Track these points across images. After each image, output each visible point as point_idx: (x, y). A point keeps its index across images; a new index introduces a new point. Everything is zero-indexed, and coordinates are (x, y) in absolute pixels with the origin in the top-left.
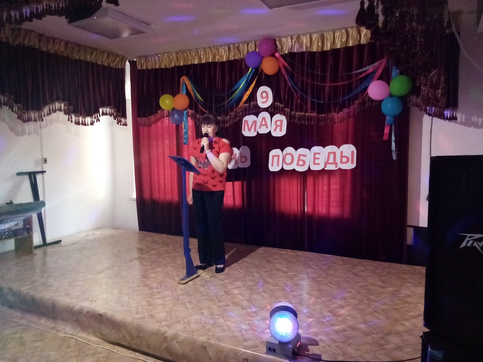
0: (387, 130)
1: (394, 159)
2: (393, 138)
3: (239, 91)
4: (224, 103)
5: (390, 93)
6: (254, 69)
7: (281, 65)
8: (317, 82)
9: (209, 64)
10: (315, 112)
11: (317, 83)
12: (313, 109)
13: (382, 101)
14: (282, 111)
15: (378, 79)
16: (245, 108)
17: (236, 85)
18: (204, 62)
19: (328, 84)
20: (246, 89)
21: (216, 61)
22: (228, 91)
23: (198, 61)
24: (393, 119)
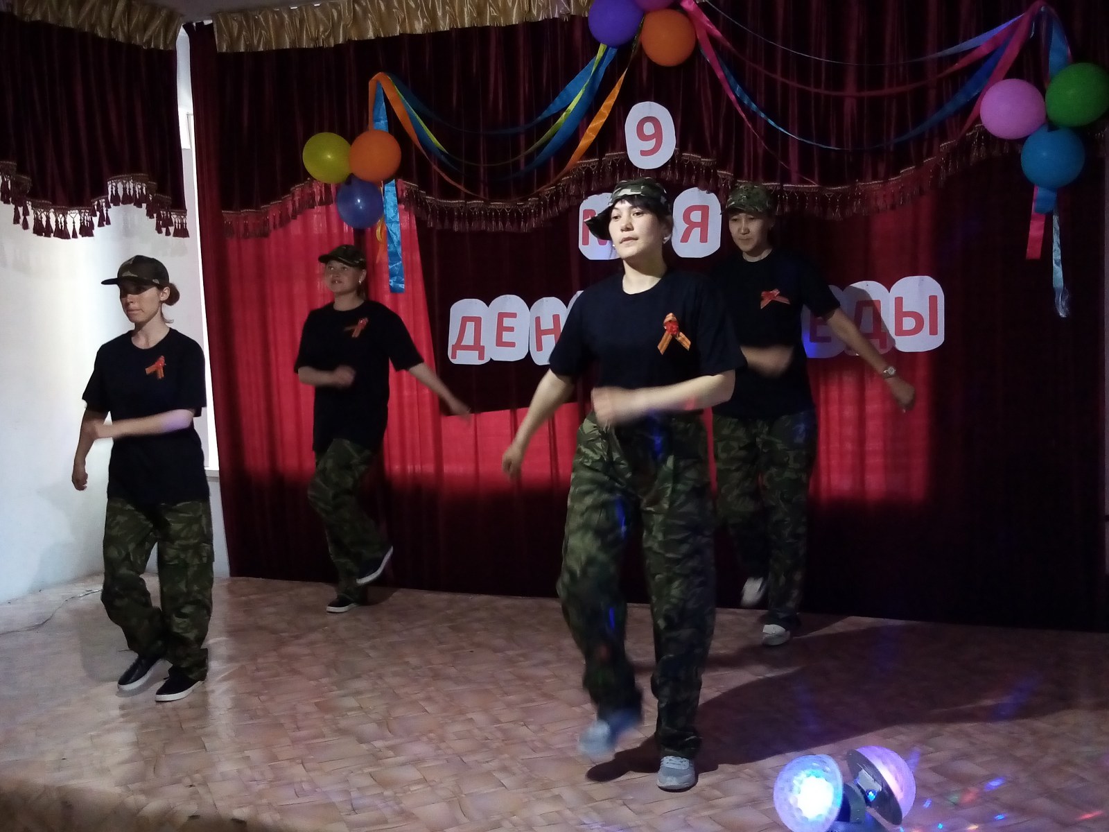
0: (1036, 230)
1: (1062, 314)
2: (1057, 255)
3: (567, 119)
4: (516, 159)
5: (1047, 116)
6: (613, 47)
7: (701, 35)
8: (818, 85)
9: (462, 35)
10: (813, 178)
11: (816, 90)
12: (806, 172)
13: (1022, 141)
14: (707, 179)
15: (1009, 75)
16: (588, 171)
17: (554, 98)
18: (447, 28)
19: (850, 90)
20: (590, 110)
21: (488, 24)
22: (529, 119)
23: (425, 26)
24: (1053, 196)
